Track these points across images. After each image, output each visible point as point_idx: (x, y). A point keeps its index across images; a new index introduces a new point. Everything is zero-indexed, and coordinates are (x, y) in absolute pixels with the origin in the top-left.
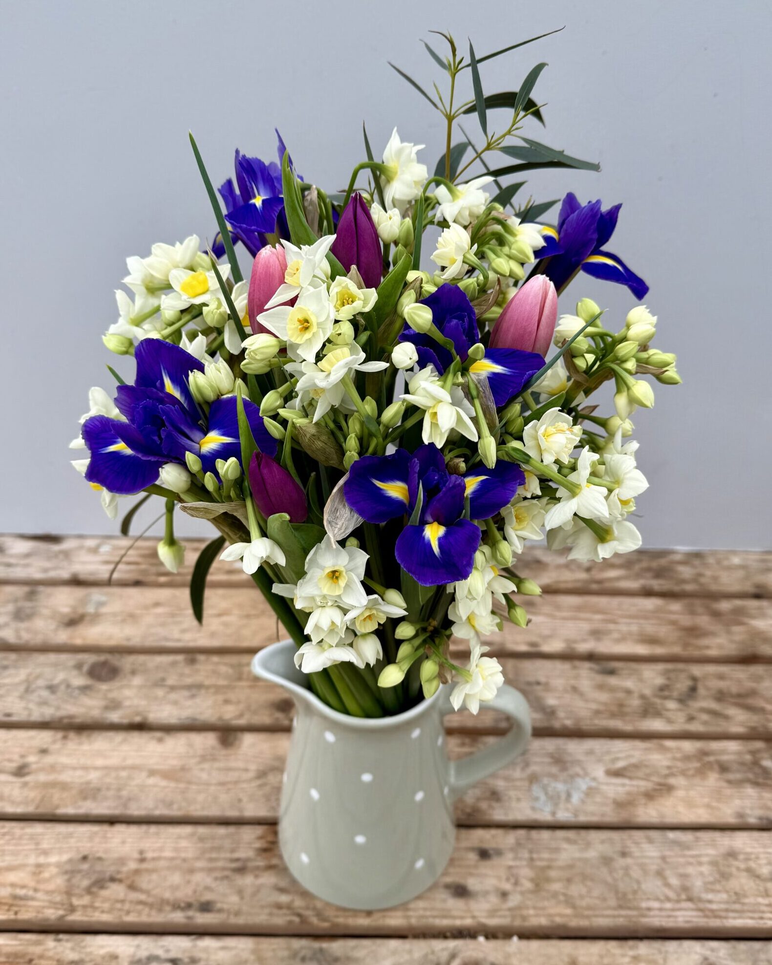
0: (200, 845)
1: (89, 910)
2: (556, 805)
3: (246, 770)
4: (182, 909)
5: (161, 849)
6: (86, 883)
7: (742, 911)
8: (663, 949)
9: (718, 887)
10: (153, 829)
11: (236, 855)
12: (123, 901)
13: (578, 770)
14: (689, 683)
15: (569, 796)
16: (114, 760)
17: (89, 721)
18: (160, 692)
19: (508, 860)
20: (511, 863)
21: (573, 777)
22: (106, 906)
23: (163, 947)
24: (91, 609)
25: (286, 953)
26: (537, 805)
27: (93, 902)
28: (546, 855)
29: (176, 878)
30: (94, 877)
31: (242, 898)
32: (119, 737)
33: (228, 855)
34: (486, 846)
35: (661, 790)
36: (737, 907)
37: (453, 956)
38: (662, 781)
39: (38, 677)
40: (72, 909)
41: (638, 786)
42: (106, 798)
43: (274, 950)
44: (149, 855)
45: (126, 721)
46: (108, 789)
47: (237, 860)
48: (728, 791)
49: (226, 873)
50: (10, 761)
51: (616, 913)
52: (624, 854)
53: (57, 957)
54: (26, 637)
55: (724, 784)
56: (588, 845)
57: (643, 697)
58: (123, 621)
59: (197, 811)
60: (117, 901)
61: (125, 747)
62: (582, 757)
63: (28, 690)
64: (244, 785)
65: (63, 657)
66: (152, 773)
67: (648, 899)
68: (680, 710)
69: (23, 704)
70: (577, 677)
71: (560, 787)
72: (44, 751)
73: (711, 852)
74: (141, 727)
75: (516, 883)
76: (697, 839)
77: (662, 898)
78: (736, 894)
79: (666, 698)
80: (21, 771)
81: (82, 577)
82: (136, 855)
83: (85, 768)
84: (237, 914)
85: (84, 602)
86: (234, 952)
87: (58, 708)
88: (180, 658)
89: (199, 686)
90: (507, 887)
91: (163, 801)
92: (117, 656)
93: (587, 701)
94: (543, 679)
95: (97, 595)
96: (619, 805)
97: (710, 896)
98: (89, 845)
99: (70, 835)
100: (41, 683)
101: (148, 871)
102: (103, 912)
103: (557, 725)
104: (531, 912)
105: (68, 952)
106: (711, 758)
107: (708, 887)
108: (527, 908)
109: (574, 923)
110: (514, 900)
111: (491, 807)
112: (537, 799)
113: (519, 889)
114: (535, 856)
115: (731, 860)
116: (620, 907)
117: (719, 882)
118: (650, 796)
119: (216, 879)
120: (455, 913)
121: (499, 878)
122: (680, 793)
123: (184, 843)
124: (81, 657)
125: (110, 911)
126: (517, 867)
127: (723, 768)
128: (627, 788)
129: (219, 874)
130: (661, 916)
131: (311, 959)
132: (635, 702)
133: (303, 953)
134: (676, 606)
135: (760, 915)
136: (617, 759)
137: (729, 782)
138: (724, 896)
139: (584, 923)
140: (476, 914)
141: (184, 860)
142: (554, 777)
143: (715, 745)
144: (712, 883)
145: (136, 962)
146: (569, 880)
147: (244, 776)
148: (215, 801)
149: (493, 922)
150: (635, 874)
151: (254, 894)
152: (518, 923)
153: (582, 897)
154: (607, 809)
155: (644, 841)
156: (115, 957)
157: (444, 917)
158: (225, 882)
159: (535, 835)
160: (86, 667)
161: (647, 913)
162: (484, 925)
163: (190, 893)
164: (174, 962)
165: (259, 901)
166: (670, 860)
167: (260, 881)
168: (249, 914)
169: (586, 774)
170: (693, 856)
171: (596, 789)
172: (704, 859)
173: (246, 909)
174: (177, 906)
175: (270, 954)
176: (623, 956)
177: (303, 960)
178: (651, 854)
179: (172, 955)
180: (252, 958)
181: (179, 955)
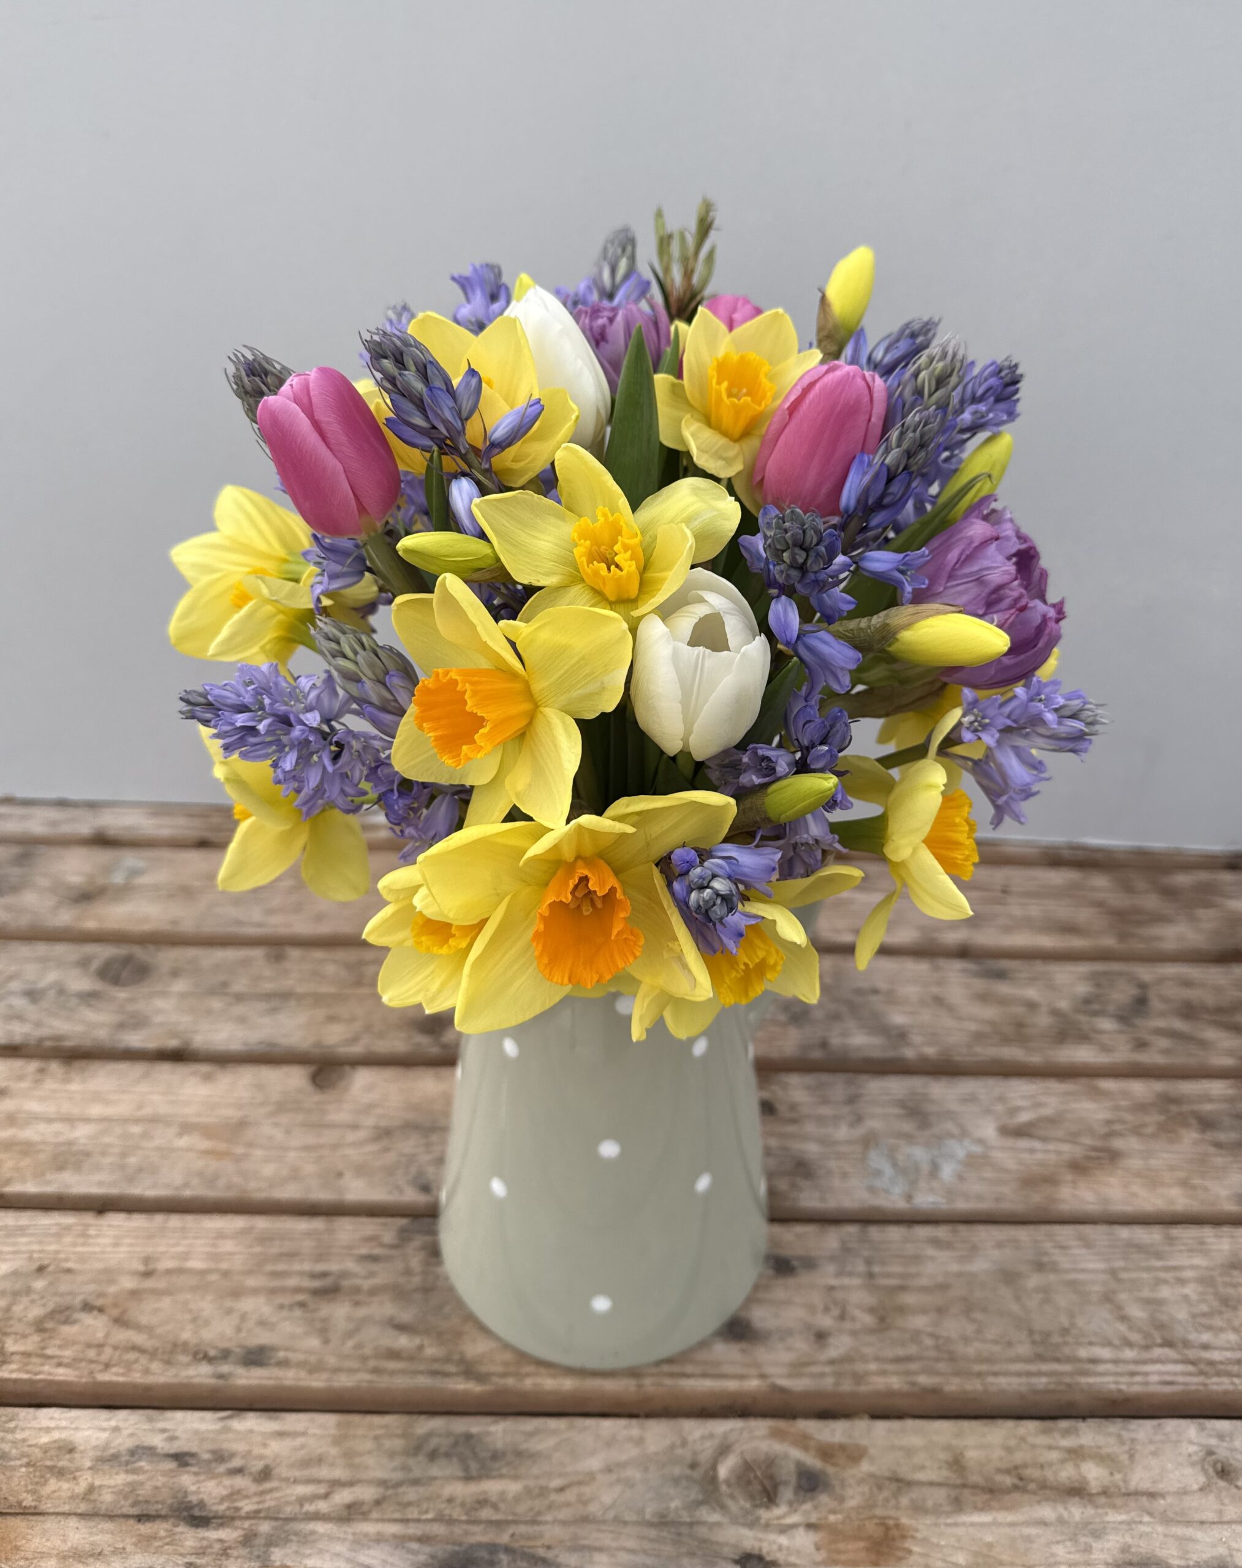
0: (257, 1249)
1: (35, 1360)
2: (913, 1183)
3: (355, 1127)
4: (211, 1359)
5: (186, 1256)
6: (36, 1312)
8: (1126, 1435)
9: (1218, 1322)
10: (175, 1221)
11: (320, 1267)
12: (100, 1346)
13: (950, 1126)
14: (1134, 991)
15: (935, 1168)
16: (123, 1108)
17: (87, 1043)
18: (217, 1004)
19: (827, 1275)
20: (833, 1282)
21: (940, 1139)
22: (68, 1353)
23: (164, 1431)
24: (118, 878)
25: (398, 1443)
26: (878, 1183)
27: (44, 1347)
28: (896, 1268)
29: (206, 1305)
30: (51, 1306)
31: (326, 1341)
32: (135, 1070)
33: (307, 1267)
34: (785, 1252)
35: (1098, 1158)
37: (724, 1450)
38: (1098, 1143)
39: (12, 977)
41: (1059, 1153)
42: (98, 1168)
43: (376, 1438)
44: (162, 1265)
45: (152, 1045)
46: (104, 1154)
47: (324, 1275)
48: (1219, 1161)
49: (300, 1297)
51: (1032, 1368)
52: (1040, 1266)
55: (1212, 1150)
56: (974, 1250)
57: (1055, 1012)
58: (171, 896)
59: (258, 1190)
60: (89, 1346)
61: (143, 1088)
62: (954, 1107)
64: (350, 1152)
65: (61, 949)
66: (186, 1128)
67: (1091, 1344)
68: (1121, 1032)
70: (940, 983)
71: (919, 1154)
73: (1201, 1261)
74: (178, 1056)
75: (842, 1317)
76: (1170, 1240)
77: (1117, 1342)
79: (1095, 1014)
81: (111, 833)
82: (137, 1266)
83: (70, 1120)
84: (315, 1369)
85: (107, 870)
86: (300, 1441)
87: (38, 1024)
88: (258, 953)
89: (286, 996)
90: (826, 1322)
91: (200, 1174)
92: (151, 948)
93: (960, 1019)
94: (882, 985)
95: (130, 859)
96: (1029, 1181)
98: (53, 1248)
99: (21, 1230)
100: (16, 986)
101: (158, 1294)
102: (59, 1365)
103: (909, 1053)
104: (873, 1366)
106: (1186, 1108)
107: (1200, 1321)
108: (864, 1359)
109: (953, 1385)
110: (839, 1346)
111: (794, 1186)
112: (877, 1173)
113: (848, 1325)
114: (876, 1269)
115: (1235, 1273)
116: (1040, 1358)
117: (1220, 1313)
118: (1078, 1168)
119: (281, 1307)
120: (727, 1369)
121: (811, 1308)
122: (1135, 1163)
123: (228, 1246)
124: (90, 949)
125: (72, 1364)
126: (843, 1288)
127: (1206, 1124)
128: (1040, 1156)
129: (287, 1300)
130: (1117, 1374)
131: (448, 1455)
132: (1043, 1020)
133: (434, 1442)
134: (1100, 881)
136: (1018, 1109)
137: (1218, 1145)
138: (1232, 1337)
139: (974, 1386)
140: (770, 1370)
141: (226, 1274)
142: (908, 1137)
143: (1188, 1088)
144: (1206, 1315)
145: (108, 1460)
146: (941, 1311)
147: (351, 1136)
148: (295, 1175)
149: (799, 1384)
150: (1063, 1299)
151: (349, 1334)
152: (847, 1386)
153: (966, 1340)
154: (1006, 1190)
155: (1075, 1243)
156: (70, 1449)
157: (705, 1375)
158: (298, 1312)
159: (875, 1232)
160: (96, 964)
161: (1091, 1367)
162: (782, 1390)
163: (229, 1331)
164: (182, 1459)
165: (359, 1346)
166: (1124, 1275)
167: (362, 1312)
168: (336, 1370)
169: (964, 1134)
170: (1167, 1269)
171: (984, 1156)
172: (1188, 1274)
173: (332, 1361)
174: (201, 1356)
175: (369, 1445)
176: (1050, 1448)
177: (433, 1456)
178: (1091, 1266)
179: (179, 1446)
180: (334, 1451)
181: (194, 1448)
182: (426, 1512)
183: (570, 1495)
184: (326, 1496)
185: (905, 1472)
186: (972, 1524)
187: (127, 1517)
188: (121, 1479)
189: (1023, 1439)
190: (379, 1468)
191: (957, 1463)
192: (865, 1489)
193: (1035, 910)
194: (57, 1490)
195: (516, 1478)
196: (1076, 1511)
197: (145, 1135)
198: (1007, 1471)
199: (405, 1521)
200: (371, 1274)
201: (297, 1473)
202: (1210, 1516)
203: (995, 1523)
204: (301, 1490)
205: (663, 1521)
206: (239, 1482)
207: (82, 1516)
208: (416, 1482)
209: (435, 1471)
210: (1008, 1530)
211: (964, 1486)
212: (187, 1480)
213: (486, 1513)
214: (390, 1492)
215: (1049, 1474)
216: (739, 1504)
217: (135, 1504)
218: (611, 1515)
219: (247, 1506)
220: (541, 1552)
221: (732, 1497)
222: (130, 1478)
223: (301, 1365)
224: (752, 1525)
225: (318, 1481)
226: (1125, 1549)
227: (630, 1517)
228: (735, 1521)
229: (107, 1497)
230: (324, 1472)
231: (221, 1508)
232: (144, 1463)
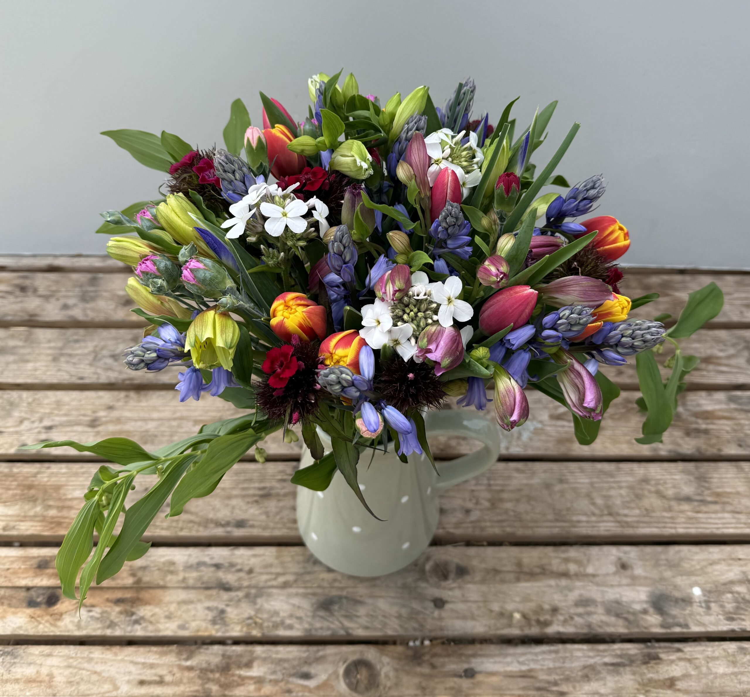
2: (510, 442)
4: (223, 526)
7: (651, 522)
8: (588, 553)
9: (633, 505)
11: (262, 485)
15: (520, 435)
19: (472, 486)
20: (473, 488)
23: (208, 555)
25: (301, 558)
28: (500, 482)
29: (217, 503)
31: (268, 516)
32: (168, 395)
33: (257, 485)
36: (646, 519)
37: (428, 559)
39: (103, 348)
42: (161, 442)
43: (292, 557)
46: (163, 436)
47: (264, 488)
49: (256, 498)
50: (84, 415)
51: (553, 524)
52: (561, 481)
54: (91, 316)
56: (534, 473)
61: (173, 403)
63: (95, 359)
65: (122, 332)
66: (196, 422)
67: (578, 514)
69: (92, 370)
72: (110, 408)
73: (630, 479)
75: (477, 503)
76: (619, 469)
77: (589, 513)
78: (646, 510)
80: (93, 423)
83: (145, 420)
84: (265, 528)
86: (262, 558)
87: (120, 372)
90: (470, 505)
96: (560, 441)
97: (626, 512)
100: (105, 352)
102: (163, 529)
104: (488, 524)
107: (626, 505)
108: (485, 521)
109: (521, 532)
110: (475, 515)
111: (459, 444)
113: (479, 507)
114: (492, 482)
115: (644, 484)
116: (557, 520)
117: (634, 501)
119: (248, 503)
122: (609, 433)
125: (168, 528)
126: (477, 491)
128: (566, 429)
129: (250, 500)
130: (588, 527)
135: (663, 525)
136: (559, 406)
138: (637, 512)
139: (528, 532)
140: (446, 527)
141: (223, 490)
144: (628, 502)
145: (189, 567)
146: (518, 501)
149: (458, 532)
150: (569, 496)
151: (277, 513)
152: (478, 533)
153: (527, 513)
154: (550, 445)
155: (577, 471)
156: (173, 563)
158: (255, 505)
161: (577, 525)
162: (452, 534)
163: (228, 514)
164: (218, 566)
165: (282, 518)
166: (597, 485)
167: (281, 504)
168: (274, 528)
169: (535, 419)
170: (615, 482)
171: (542, 429)
172: (624, 484)
173: (271, 525)
174: (218, 524)
175: (289, 559)
176: (556, 558)
177: (315, 563)
178: (582, 481)
179: (215, 561)
180: (276, 562)
181: (221, 561)
182: (314, 584)
184: (275, 579)
185: (498, 567)
186: (523, 587)
187: (199, 588)
188: (194, 574)
189: (546, 554)
190: (294, 568)
191: (519, 564)
192: (483, 574)
194: (172, 579)
196: (564, 582)
197: (179, 426)
198: (538, 567)
199: (306, 588)
200: (284, 488)
201: (262, 570)
202: (615, 583)
203: (532, 586)
204: (264, 577)
205: (405, 587)
206: (242, 574)
207: (184, 589)
208: (309, 573)
210: (536, 589)
211: (521, 572)
212: (221, 574)
213: (337, 584)
214: (300, 577)
215: (555, 568)
216: (434, 580)
217: (202, 583)
218: (384, 584)
219: (245, 583)
220: (358, 598)
221: (431, 577)
222: (199, 574)
223: (259, 527)
224: (438, 587)
225: (271, 573)
226: (581, 595)
228: (432, 586)
229: (191, 582)
230: (273, 570)
231: (236, 584)
232: (203, 568)
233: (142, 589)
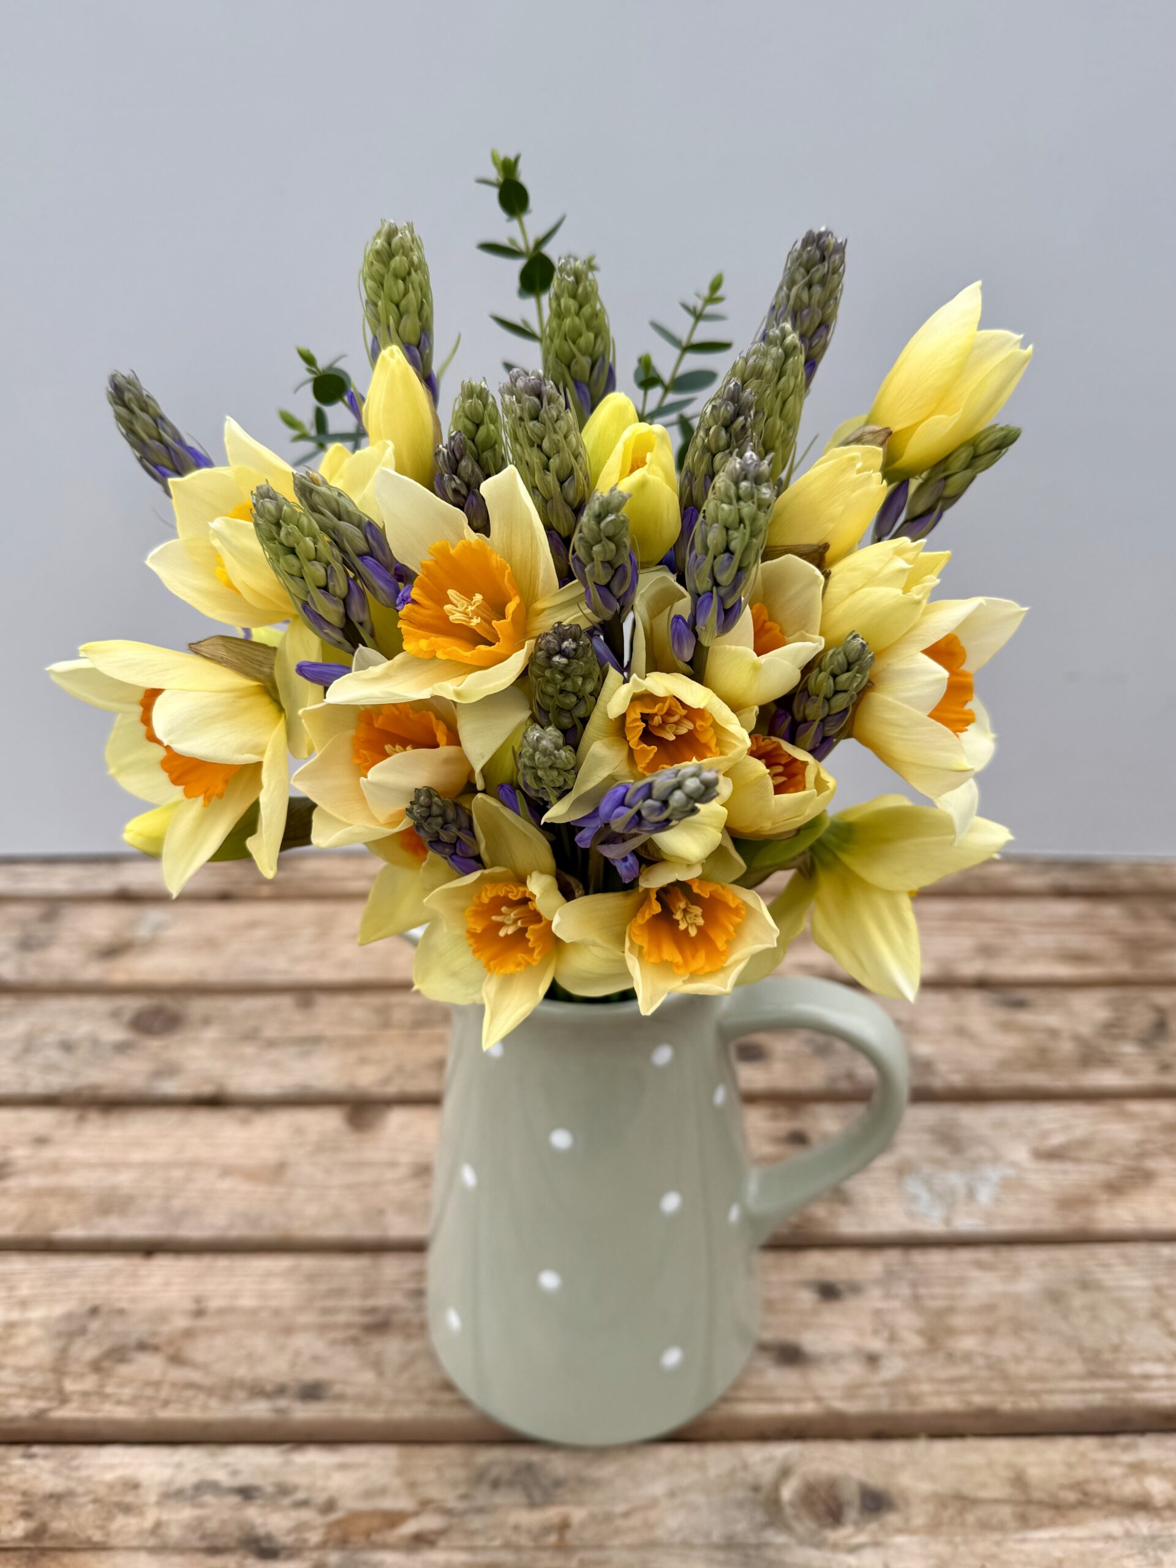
0: (306, 1287)
1: (95, 1399)
2: (951, 1207)
3: (394, 1164)
4: (268, 1395)
5: (236, 1294)
6: (91, 1353)
10: (222, 1262)
11: (371, 1303)
12: (157, 1384)
13: (983, 1151)
14: (1153, 1016)
15: (971, 1194)
16: (162, 1152)
17: (124, 1093)
18: (249, 1050)
19: (874, 1298)
20: (879, 1304)
21: (975, 1163)
22: (127, 1392)
23: (226, 1465)
24: (143, 932)
25: (460, 1473)
26: (917, 1208)
27: (102, 1386)
28: (941, 1290)
29: (260, 1343)
30: (107, 1344)
31: (380, 1373)
32: (171, 1118)
33: (356, 1302)
34: (831, 1278)
35: (1133, 1178)
37: (785, 1472)
38: (1131, 1163)
39: (47, 1029)
40: (64, 1399)
41: (1092, 1174)
42: (143, 1212)
43: (438, 1469)
44: (214, 1304)
45: (187, 1091)
46: (149, 1197)
47: (373, 1311)
49: (352, 1332)
51: (1087, 1385)
52: (1086, 1285)
53: (24, 1487)
54: (33, 973)
56: (1016, 1272)
57: (1077, 1038)
58: (197, 948)
59: (302, 1229)
60: (147, 1384)
61: (182, 1132)
62: (987, 1132)
63: (27, 1049)
64: (391, 1189)
65: (92, 1001)
66: (226, 1171)
67: (1143, 1360)
68: (1145, 1055)
69: (16, 1070)
70: (961, 1015)
71: (955, 1179)
72: (41, 1141)
74: (214, 1102)
75: (893, 1338)
77: (1168, 1356)
79: (1117, 1038)
81: (134, 889)
82: (189, 1305)
83: (112, 1166)
84: (372, 1401)
85: (132, 926)
86: (361, 1472)
87: (75, 1075)
88: (285, 1000)
89: (316, 1040)
90: (876, 1344)
91: (244, 1216)
92: (181, 998)
93: (983, 1047)
95: (153, 915)
96: (1067, 1203)
98: (103, 1289)
99: (72, 1273)
100: (50, 1038)
101: (211, 1332)
102: (119, 1402)
103: (938, 1083)
104: (926, 1387)
105: (45, 1476)
108: (919, 1381)
109: (1007, 1405)
110: (892, 1368)
111: (833, 1213)
112: (914, 1198)
113: (899, 1347)
114: (922, 1291)
116: (1092, 1375)
118: (1115, 1188)
119: (334, 1342)
120: (783, 1393)
121: (860, 1330)
122: (1170, 1182)
123: (276, 1285)
124: (120, 1001)
125: (133, 1401)
126: (890, 1311)
128: (1074, 1178)
129: (339, 1335)
130: (1170, 1389)
131: (511, 1484)
132: (1066, 1047)
133: (495, 1472)
136: (1049, 1132)
139: (1029, 1404)
140: (825, 1393)
141: (277, 1312)
142: (942, 1163)
145: (173, 1495)
146: (990, 1332)
147: (390, 1175)
148: (337, 1214)
149: (854, 1407)
150: (1112, 1316)
151: (405, 1367)
152: (903, 1407)
153: (1018, 1359)
154: (1043, 1211)
155: (1117, 1261)
156: (134, 1486)
157: (761, 1400)
158: (350, 1348)
159: (918, 1257)
160: (128, 1015)
161: (1145, 1383)
162: (839, 1412)
163: (284, 1367)
164: (247, 1493)
165: (414, 1379)
166: (1170, 1292)
168: (394, 1403)
169: (996, 1159)
171: (1019, 1179)
173: (388, 1393)
174: (257, 1391)
175: (431, 1475)
176: (1112, 1463)
177: (496, 1484)
178: (1132, 1282)
179: (243, 1480)
180: (396, 1482)
181: (257, 1481)
182: (492, 1539)
183: (636, 1520)
184: (392, 1526)
185: (968, 1489)
186: (1041, 1540)
187: (197, 1550)
188: (187, 1513)
189: (1083, 1455)
191: (1019, 1480)
192: (930, 1507)
193: (1049, 940)
194: (125, 1526)
195: (580, 1503)
196: (1143, 1526)
197: (188, 1179)
198: (1070, 1487)
199: (471, 1549)
201: (361, 1505)
203: (1063, 1538)
205: (730, 1544)
206: (306, 1515)
207: (153, 1550)
208: (481, 1510)
209: (499, 1498)
210: (1075, 1546)
211: (1029, 1501)
212: (253, 1513)
214: (455, 1521)
215: (1114, 1490)
216: (805, 1526)
217: (203, 1537)
218: (677, 1538)
219: (314, 1538)
221: (797, 1517)
222: (197, 1512)
223: (359, 1399)
224: (820, 1545)
227: (698, 1540)
228: (802, 1542)
229: (174, 1533)
231: (288, 1540)
232: (208, 1498)
233: (44, 1551)
